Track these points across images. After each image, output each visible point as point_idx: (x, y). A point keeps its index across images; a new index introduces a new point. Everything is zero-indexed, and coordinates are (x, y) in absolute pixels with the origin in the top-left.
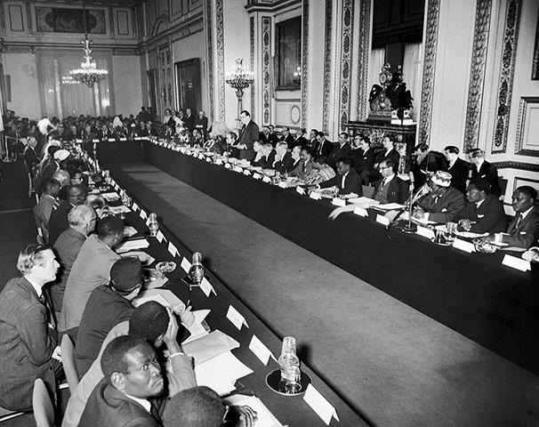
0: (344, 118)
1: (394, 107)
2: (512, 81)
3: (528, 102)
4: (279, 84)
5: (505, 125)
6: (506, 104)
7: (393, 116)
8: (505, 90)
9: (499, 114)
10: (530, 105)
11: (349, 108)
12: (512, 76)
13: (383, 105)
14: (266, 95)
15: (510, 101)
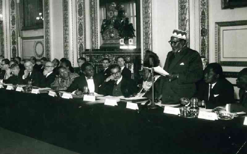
0: (81, 48)
1: (121, 36)
2: (208, 11)
3: (220, 26)
4: (24, 25)
5: (206, 44)
6: (206, 28)
7: (121, 43)
8: (204, 17)
9: (202, 35)
10: (222, 28)
11: (85, 40)
12: (208, 7)
13: (113, 35)
14: (13, 35)
15: (208, 26)
